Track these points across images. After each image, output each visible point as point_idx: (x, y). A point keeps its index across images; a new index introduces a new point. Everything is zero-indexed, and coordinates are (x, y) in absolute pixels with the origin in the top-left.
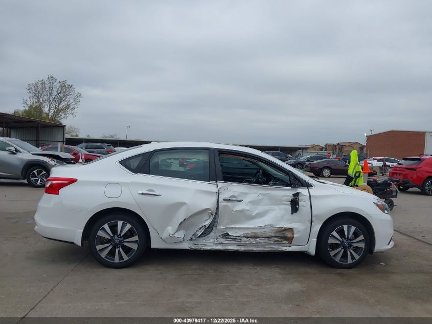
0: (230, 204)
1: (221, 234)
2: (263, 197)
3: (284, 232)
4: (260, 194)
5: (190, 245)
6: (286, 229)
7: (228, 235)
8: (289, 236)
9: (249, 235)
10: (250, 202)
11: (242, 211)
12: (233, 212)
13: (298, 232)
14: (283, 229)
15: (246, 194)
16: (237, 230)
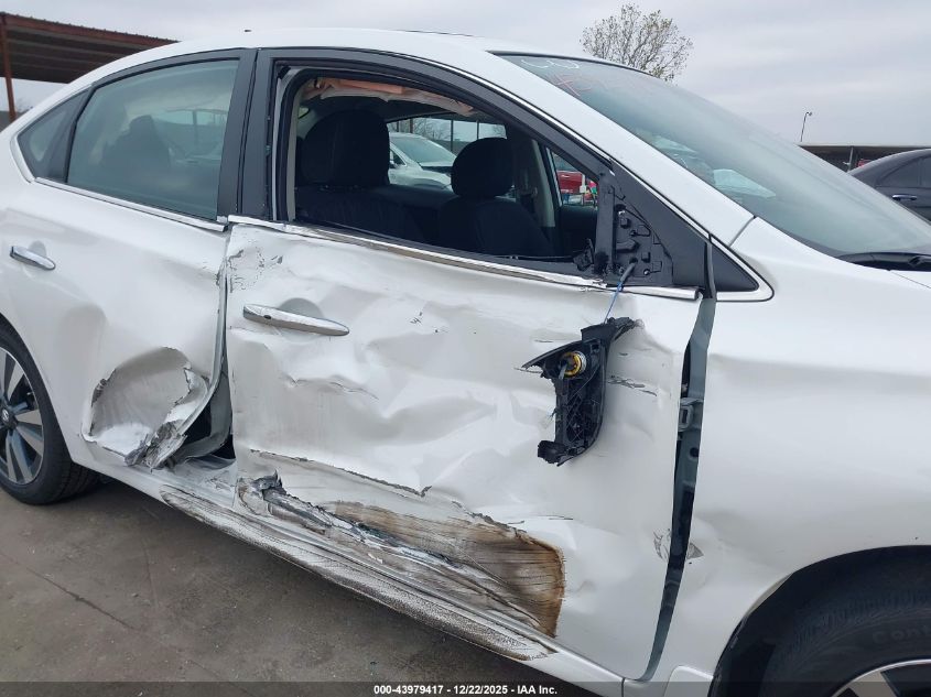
0: (273, 341)
1: (261, 475)
2: (440, 324)
3: (514, 558)
4: (432, 307)
5: (168, 490)
6: (527, 546)
7: (279, 488)
8: (537, 589)
9: (363, 517)
10: (376, 345)
11: (332, 388)
12: (290, 386)
13: (587, 585)
14: (511, 535)
15: (365, 298)
16: (315, 478)
